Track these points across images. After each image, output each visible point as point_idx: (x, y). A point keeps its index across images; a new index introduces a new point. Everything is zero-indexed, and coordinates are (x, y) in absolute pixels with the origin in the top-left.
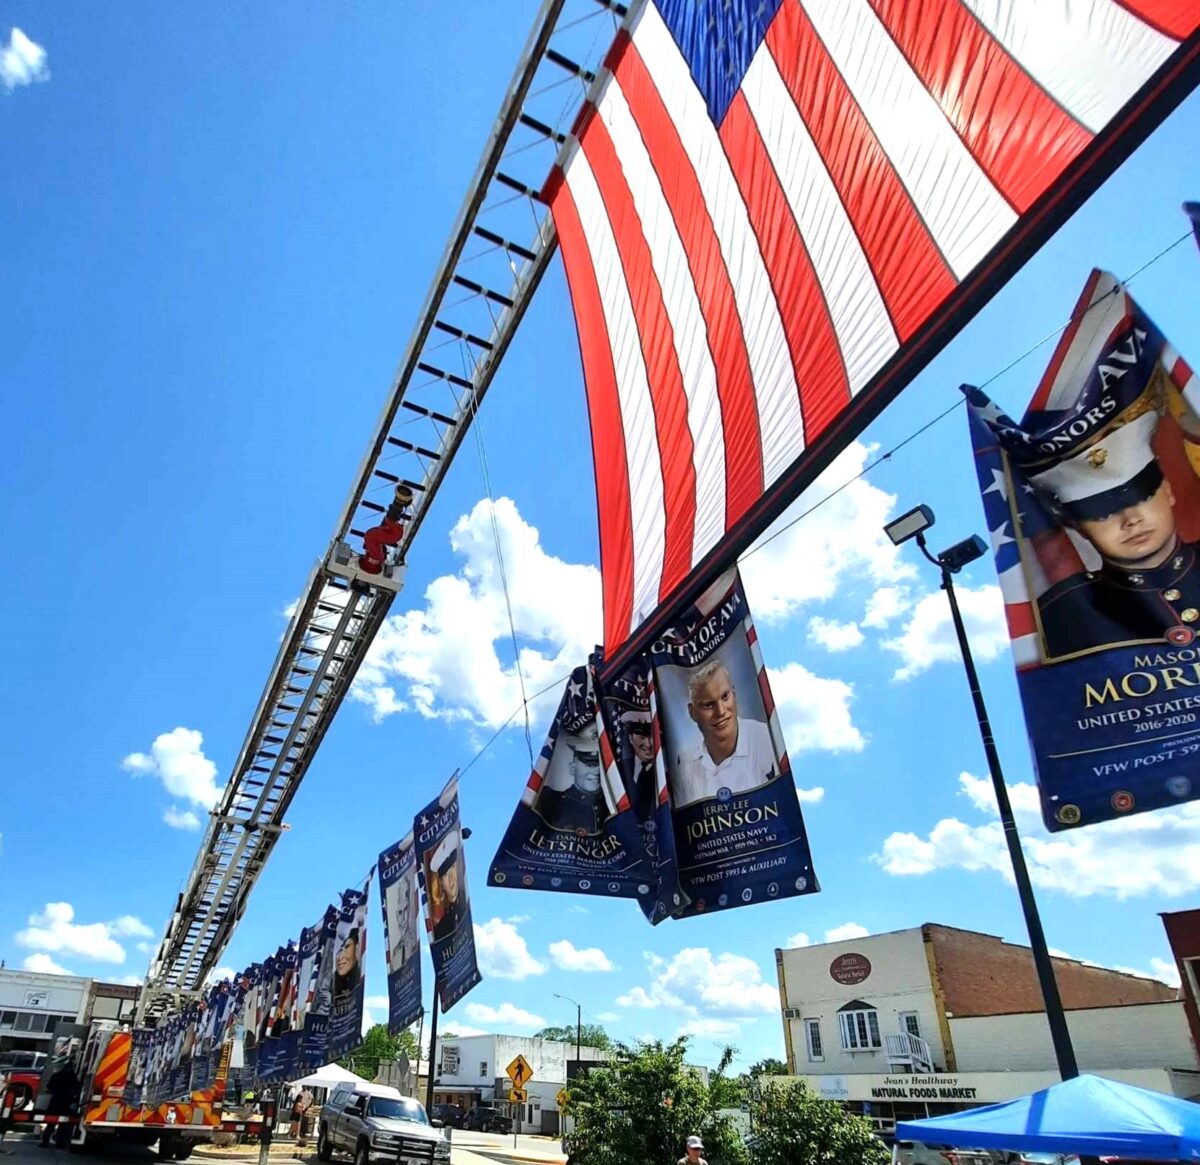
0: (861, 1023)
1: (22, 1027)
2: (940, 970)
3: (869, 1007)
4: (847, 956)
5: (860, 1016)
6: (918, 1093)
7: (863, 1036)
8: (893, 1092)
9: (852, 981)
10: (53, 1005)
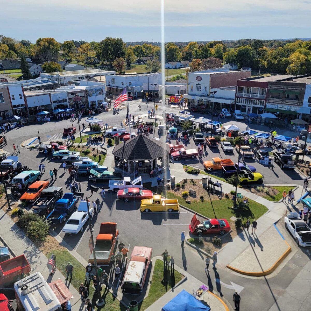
0: (199, 87)
1: (59, 103)
2: (211, 81)
3: (200, 85)
4: (199, 77)
5: (199, 86)
6: (205, 100)
7: (199, 89)
8: (202, 99)
9: (199, 81)
10: (62, 98)
